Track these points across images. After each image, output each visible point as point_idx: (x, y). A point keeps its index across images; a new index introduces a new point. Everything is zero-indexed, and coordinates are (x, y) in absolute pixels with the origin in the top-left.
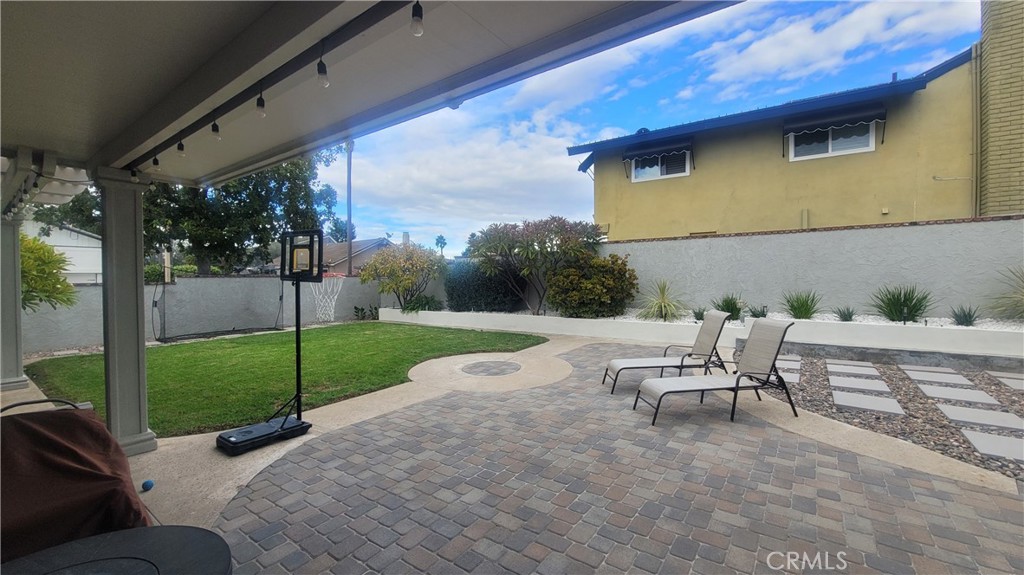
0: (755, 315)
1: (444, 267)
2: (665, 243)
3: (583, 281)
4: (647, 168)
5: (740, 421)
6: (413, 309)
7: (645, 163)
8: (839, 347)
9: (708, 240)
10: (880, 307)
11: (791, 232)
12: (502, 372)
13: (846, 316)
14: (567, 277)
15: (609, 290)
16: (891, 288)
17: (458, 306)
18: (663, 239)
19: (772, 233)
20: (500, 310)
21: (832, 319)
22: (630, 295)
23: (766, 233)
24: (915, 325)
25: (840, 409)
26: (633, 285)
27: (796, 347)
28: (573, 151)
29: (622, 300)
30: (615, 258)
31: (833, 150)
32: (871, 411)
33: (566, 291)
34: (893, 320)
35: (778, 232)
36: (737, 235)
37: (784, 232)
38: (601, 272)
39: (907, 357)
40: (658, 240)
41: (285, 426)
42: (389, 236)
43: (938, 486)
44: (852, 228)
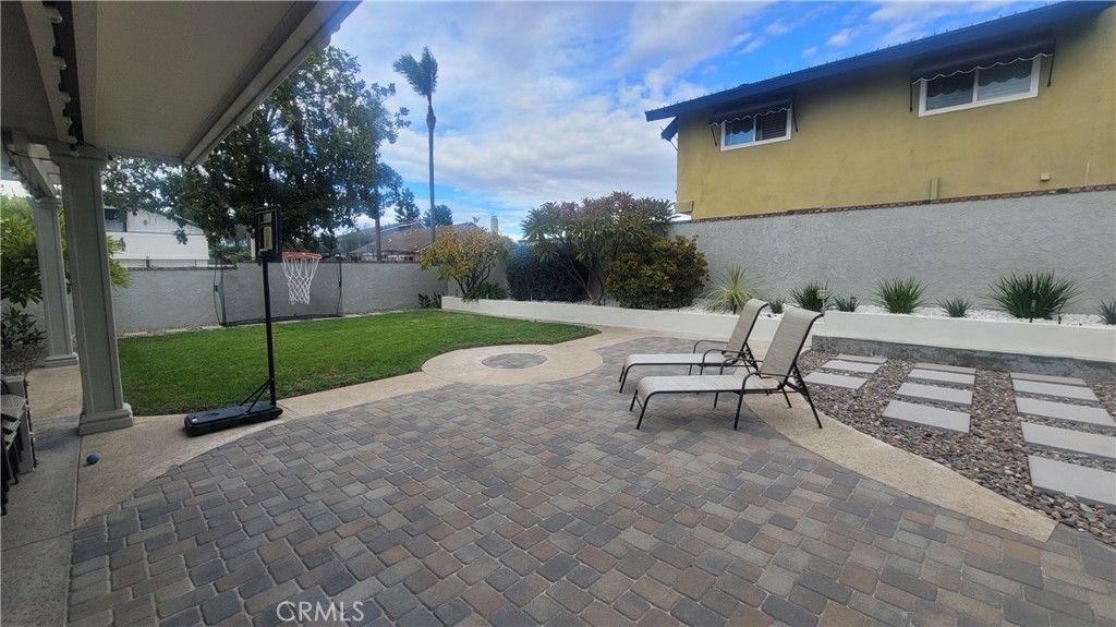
0: (842, 308)
1: (506, 252)
2: (743, 221)
3: (644, 266)
4: (742, 133)
5: (743, 429)
6: (473, 297)
7: (737, 126)
8: (938, 349)
9: (794, 217)
10: (1002, 300)
11: (897, 205)
12: (522, 366)
13: (957, 311)
14: (626, 262)
15: (672, 277)
16: (1021, 277)
17: (520, 295)
18: (742, 218)
19: (873, 207)
20: (563, 300)
21: (938, 315)
22: (698, 284)
23: (865, 208)
24: (1048, 323)
25: (886, 422)
26: (702, 272)
27: (884, 348)
28: (652, 116)
29: (688, 289)
30: (681, 241)
31: (978, 99)
32: (924, 425)
33: (624, 278)
34: (1018, 316)
35: (881, 206)
36: (829, 210)
37: (888, 206)
38: (663, 256)
39: (1026, 364)
40: (736, 218)
41: (252, 410)
42: (476, 220)
43: (940, 522)
44: (978, 198)
